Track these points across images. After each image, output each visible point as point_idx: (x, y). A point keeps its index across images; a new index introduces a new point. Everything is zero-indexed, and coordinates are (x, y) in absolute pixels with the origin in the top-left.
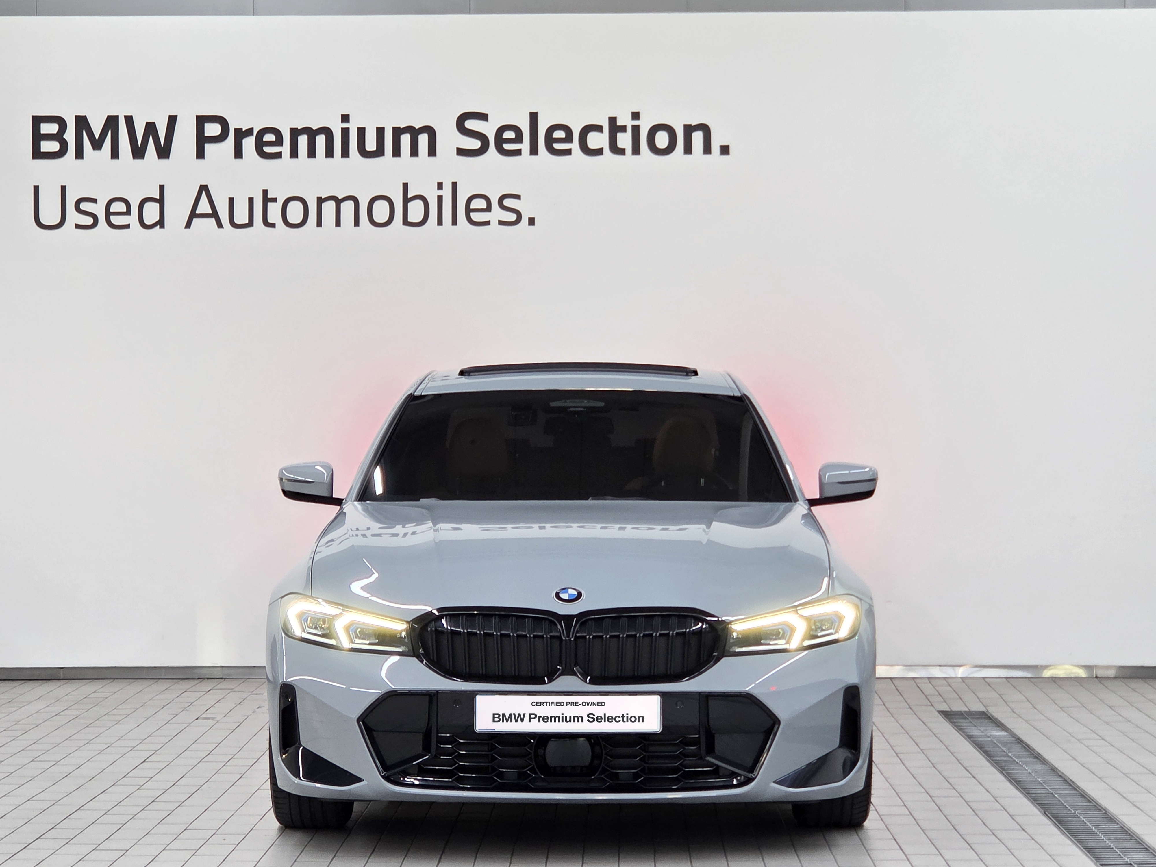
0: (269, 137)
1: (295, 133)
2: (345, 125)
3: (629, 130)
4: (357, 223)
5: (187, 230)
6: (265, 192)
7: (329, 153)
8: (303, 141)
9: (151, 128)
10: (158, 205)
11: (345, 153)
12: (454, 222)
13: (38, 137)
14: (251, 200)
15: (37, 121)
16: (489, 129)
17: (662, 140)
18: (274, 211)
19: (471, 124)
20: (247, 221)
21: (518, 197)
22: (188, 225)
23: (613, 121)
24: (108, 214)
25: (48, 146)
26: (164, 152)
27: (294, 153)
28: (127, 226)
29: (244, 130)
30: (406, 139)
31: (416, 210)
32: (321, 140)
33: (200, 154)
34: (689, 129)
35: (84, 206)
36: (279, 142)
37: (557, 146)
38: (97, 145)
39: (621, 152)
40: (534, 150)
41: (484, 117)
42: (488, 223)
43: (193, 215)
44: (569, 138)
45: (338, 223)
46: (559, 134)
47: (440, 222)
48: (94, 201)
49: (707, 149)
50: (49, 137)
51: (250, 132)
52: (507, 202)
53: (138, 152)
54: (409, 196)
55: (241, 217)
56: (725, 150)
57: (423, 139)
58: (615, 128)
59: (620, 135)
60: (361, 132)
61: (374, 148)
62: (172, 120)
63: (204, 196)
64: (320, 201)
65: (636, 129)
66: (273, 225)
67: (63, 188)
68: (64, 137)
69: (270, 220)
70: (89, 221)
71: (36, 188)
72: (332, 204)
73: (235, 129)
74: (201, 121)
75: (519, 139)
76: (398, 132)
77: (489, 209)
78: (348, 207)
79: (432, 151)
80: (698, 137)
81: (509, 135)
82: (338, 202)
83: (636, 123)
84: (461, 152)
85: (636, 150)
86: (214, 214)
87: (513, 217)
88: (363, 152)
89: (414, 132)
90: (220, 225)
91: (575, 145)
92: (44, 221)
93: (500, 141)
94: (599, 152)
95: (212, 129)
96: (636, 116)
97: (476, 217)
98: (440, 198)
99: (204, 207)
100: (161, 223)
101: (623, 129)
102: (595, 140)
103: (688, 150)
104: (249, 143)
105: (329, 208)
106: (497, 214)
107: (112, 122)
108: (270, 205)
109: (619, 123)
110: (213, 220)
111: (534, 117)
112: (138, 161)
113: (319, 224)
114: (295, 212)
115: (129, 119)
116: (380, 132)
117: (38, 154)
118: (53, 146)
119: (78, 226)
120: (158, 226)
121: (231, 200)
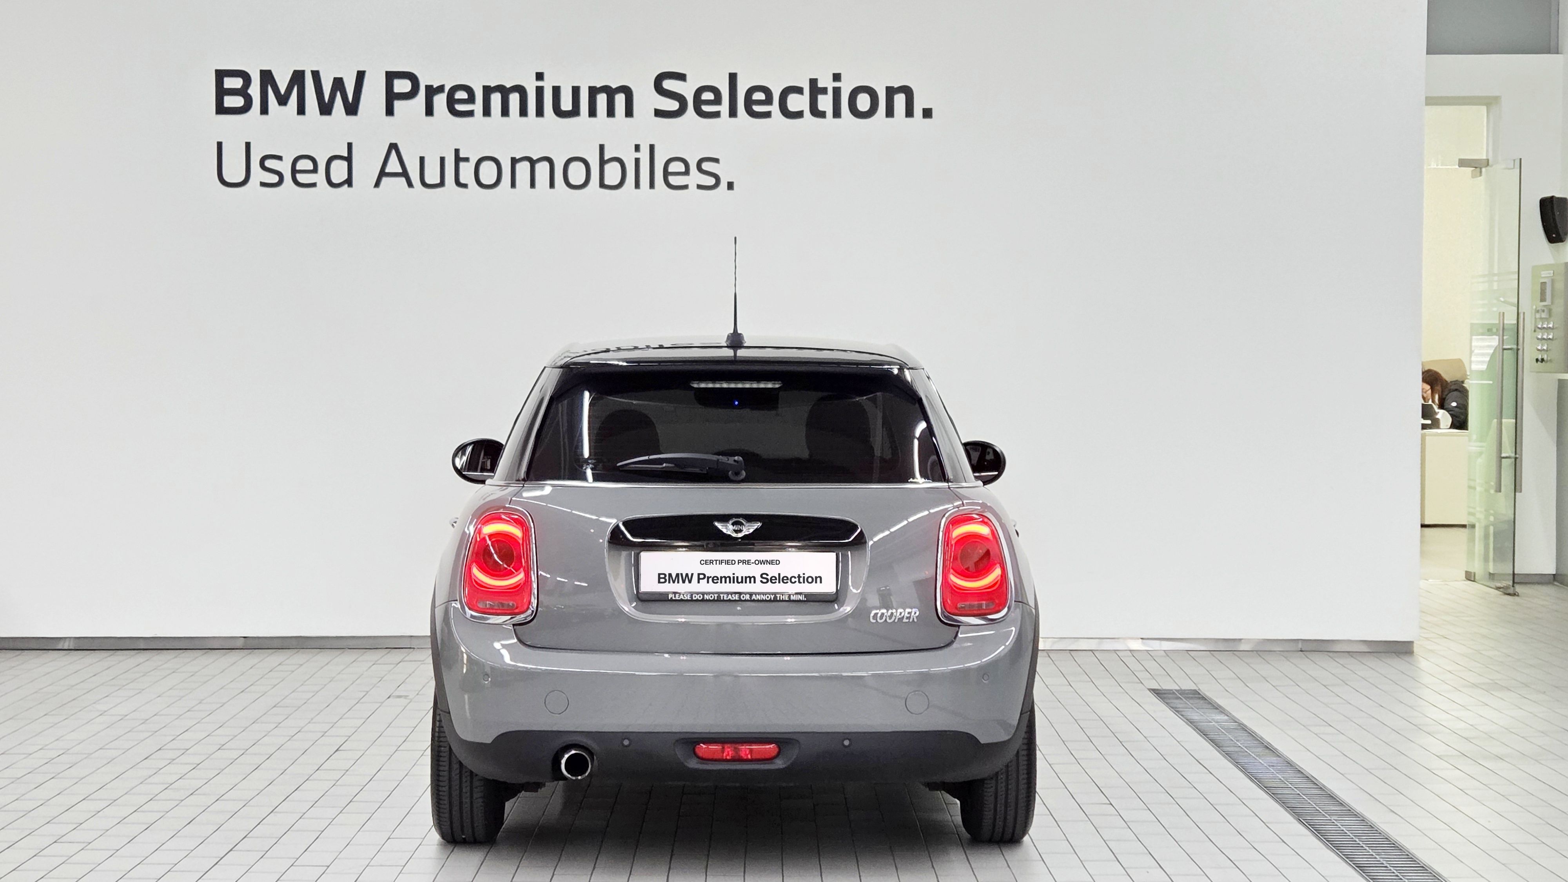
0: (461, 95)
1: (488, 91)
2: (540, 84)
3: (830, 92)
4: (552, 185)
5: (376, 189)
6: (457, 151)
7: (523, 112)
8: (496, 99)
9: (338, 84)
10: (345, 164)
11: (540, 113)
12: (652, 185)
13: (221, 92)
14: (442, 160)
15: (221, 75)
16: (687, 90)
17: (863, 102)
18: (467, 172)
19: (668, 84)
20: (438, 181)
21: (716, 161)
22: (377, 185)
23: (813, 82)
24: (294, 171)
25: (231, 101)
26: (352, 109)
27: (487, 112)
28: (314, 185)
29: (435, 87)
30: (602, 100)
31: (613, 173)
32: (514, 99)
33: (390, 111)
34: (891, 92)
35: (269, 163)
36: (471, 99)
37: (757, 108)
38: (283, 100)
39: (822, 115)
40: (733, 113)
41: (681, 77)
42: (685, 187)
43: (383, 174)
44: (769, 101)
45: (533, 185)
46: (759, 96)
47: (637, 185)
48: (279, 158)
49: (909, 113)
50: (233, 92)
51: (441, 89)
52: (706, 166)
53: (326, 109)
54: (606, 158)
55: (433, 177)
56: (927, 113)
57: (620, 100)
58: (816, 90)
59: (821, 98)
60: (556, 91)
61: (570, 108)
62: (361, 75)
63: (394, 154)
64: (514, 161)
65: (837, 92)
66: (465, 186)
67: (248, 145)
68: (249, 91)
69: (462, 180)
70: (275, 179)
71: (220, 145)
72: (526, 165)
73: (427, 87)
74: (391, 77)
75: (718, 101)
76: (593, 92)
77: (687, 172)
78: (542, 169)
79: (629, 113)
80: (900, 100)
81: (708, 96)
82: (533, 162)
83: (837, 84)
84: (659, 113)
85: (837, 114)
86: (405, 174)
87: (711, 181)
88: (559, 112)
89: (610, 92)
90: (410, 184)
91: (775, 108)
92: (227, 178)
93: (698, 102)
94: (799, 115)
95: (402, 86)
96: (837, 77)
97: (674, 180)
98: (637, 161)
99: (393, 166)
100: (349, 182)
101: (824, 91)
102: (797, 103)
103: (890, 113)
104: (440, 101)
105: (523, 169)
106: (695, 178)
107: (298, 77)
108: (462, 165)
109: (821, 85)
110: (403, 180)
111: (733, 78)
112: (326, 118)
113: (513, 185)
114: (488, 173)
115: (316, 75)
116: (576, 91)
117: (221, 109)
118: (237, 102)
119: (263, 184)
120: (346, 186)
121: (422, 159)
